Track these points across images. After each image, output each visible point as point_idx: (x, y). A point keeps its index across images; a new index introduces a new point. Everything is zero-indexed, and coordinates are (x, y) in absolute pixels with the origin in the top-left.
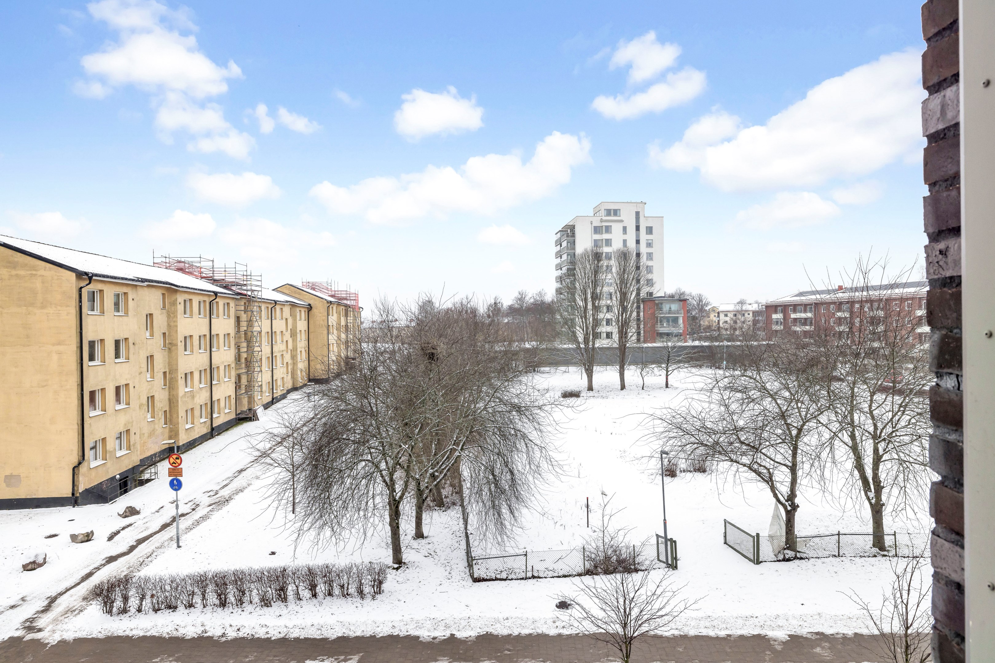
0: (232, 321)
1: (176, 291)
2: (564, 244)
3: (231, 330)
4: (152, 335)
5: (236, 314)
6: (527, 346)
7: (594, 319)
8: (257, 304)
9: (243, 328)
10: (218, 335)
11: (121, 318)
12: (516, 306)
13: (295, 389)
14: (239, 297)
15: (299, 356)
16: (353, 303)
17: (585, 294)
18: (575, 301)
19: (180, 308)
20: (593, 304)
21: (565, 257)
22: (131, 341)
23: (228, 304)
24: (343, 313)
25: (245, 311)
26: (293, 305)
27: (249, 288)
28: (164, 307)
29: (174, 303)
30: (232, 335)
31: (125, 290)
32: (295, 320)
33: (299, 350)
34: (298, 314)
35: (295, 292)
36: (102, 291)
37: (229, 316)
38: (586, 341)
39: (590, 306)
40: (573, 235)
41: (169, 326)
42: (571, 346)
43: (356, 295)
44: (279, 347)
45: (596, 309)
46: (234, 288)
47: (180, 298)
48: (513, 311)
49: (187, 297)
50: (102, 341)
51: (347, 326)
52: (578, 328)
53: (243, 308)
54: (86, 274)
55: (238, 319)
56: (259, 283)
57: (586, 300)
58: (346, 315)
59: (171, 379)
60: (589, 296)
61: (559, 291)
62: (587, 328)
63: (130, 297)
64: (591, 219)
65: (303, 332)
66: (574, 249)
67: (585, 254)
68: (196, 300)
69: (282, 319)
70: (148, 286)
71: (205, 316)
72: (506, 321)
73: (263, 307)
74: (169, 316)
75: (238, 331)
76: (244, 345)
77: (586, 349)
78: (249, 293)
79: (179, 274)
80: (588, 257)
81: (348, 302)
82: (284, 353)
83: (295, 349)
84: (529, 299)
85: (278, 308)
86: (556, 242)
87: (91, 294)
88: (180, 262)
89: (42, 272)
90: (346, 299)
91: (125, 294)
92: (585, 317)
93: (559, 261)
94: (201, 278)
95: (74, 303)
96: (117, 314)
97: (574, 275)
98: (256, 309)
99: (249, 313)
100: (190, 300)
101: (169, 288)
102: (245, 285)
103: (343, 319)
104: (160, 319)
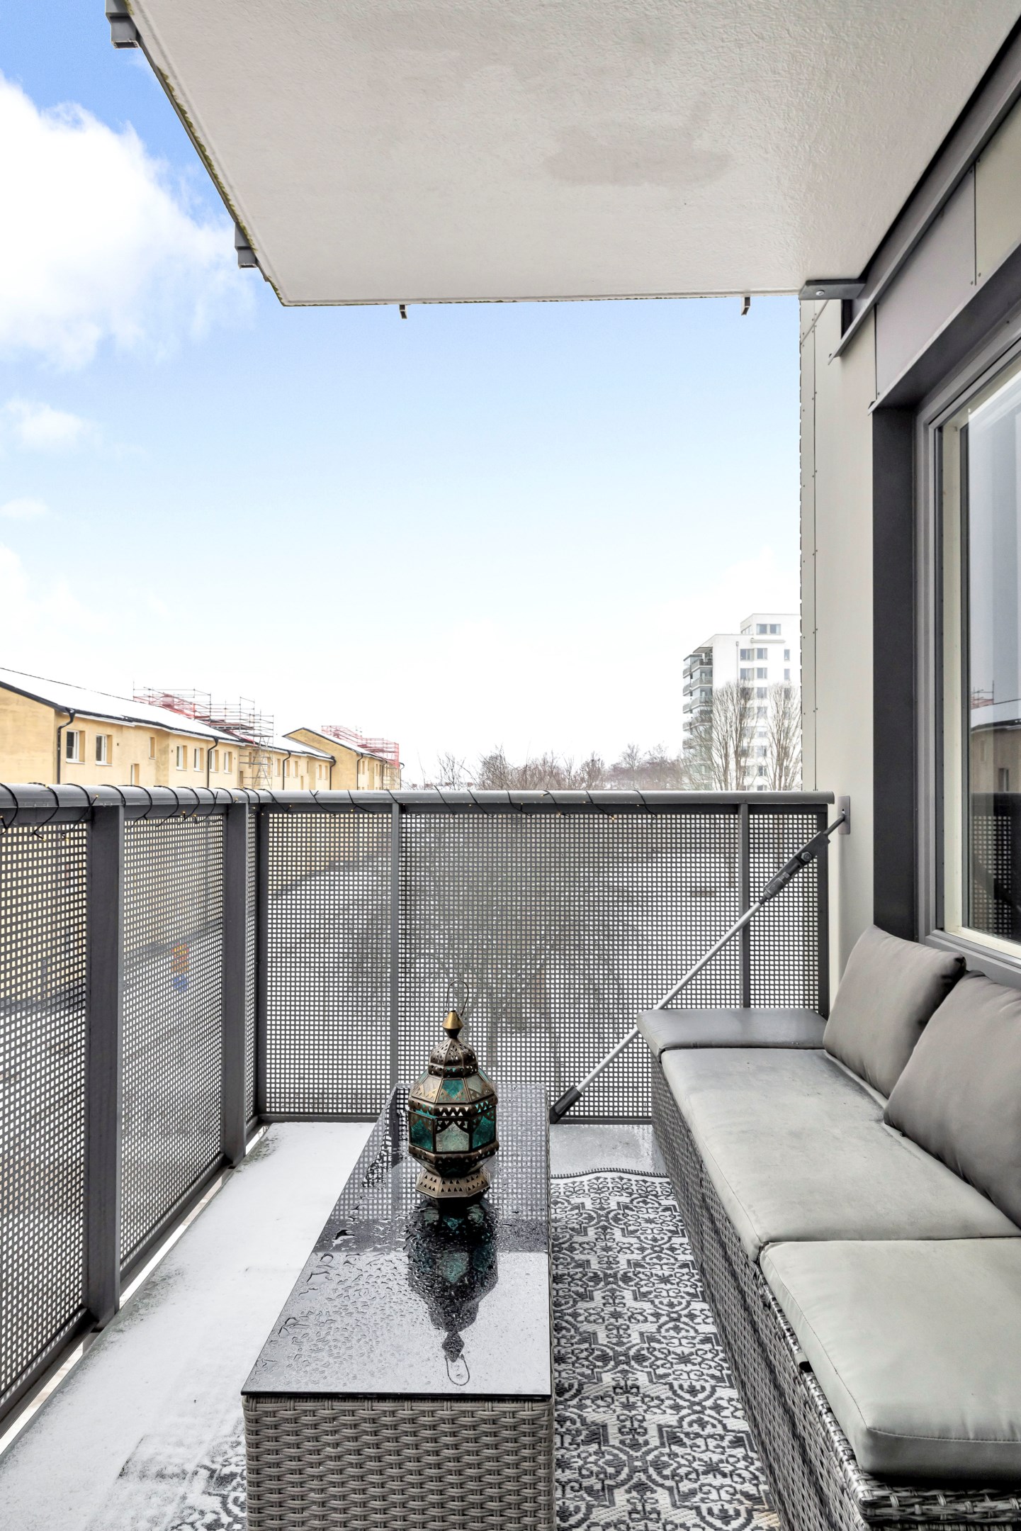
0: (235, 776)
1: (168, 734)
2: (697, 675)
5: (239, 767)
8: (266, 755)
11: (104, 769)
12: (624, 765)
13: (311, 875)
14: (243, 744)
16: (389, 756)
17: (726, 748)
18: (710, 758)
19: (173, 757)
20: (738, 762)
21: (696, 694)
23: (230, 753)
24: (377, 768)
25: (251, 764)
26: (312, 758)
27: (256, 732)
28: (152, 756)
29: (165, 751)
31: (109, 731)
32: (313, 778)
34: (317, 767)
35: (313, 740)
36: (82, 732)
37: (230, 770)
39: (732, 765)
40: (710, 662)
43: (397, 745)
45: (742, 771)
46: (237, 732)
47: (173, 744)
48: (617, 771)
49: (181, 742)
53: (247, 760)
54: (68, 710)
55: (241, 773)
56: (270, 726)
57: (726, 755)
58: (382, 770)
60: (731, 751)
61: (687, 745)
63: (115, 741)
64: (736, 639)
66: (710, 682)
67: (725, 692)
68: (191, 746)
69: (297, 776)
70: (137, 727)
71: (202, 769)
72: (608, 786)
73: (274, 759)
74: (158, 768)
78: (257, 740)
79: (166, 712)
80: (732, 694)
81: (385, 756)
84: (643, 757)
85: (292, 760)
86: (685, 672)
87: (70, 736)
88: (167, 696)
89: (13, 707)
90: (382, 751)
91: (109, 736)
92: (726, 781)
93: (688, 700)
94: (196, 717)
95: (51, 746)
96: (99, 763)
97: (710, 720)
98: (265, 761)
99: (256, 767)
100: (185, 747)
101: (160, 731)
102: (252, 728)
103: (377, 779)
104: (147, 772)
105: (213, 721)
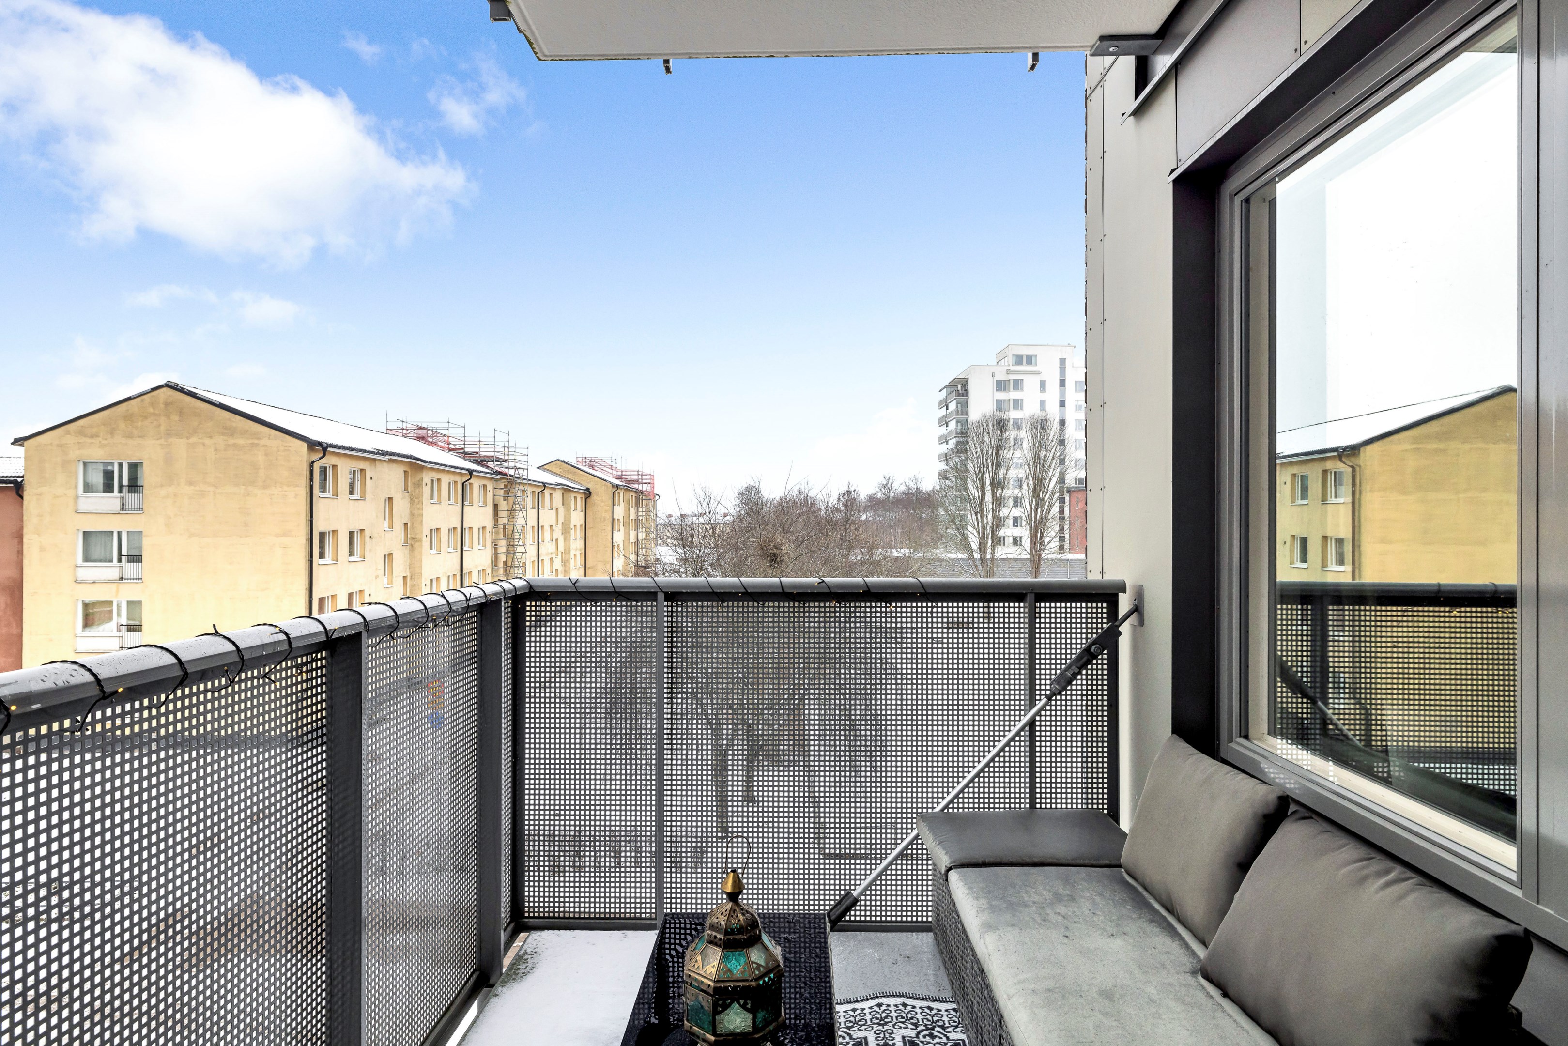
0: (489, 509)
1: (422, 468)
2: (952, 406)
3: (488, 522)
4: (391, 526)
5: (494, 500)
6: (895, 554)
7: (994, 517)
8: (521, 487)
9: (502, 521)
10: (470, 528)
11: (356, 503)
12: (879, 496)
14: (498, 477)
15: (572, 561)
16: (644, 488)
17: (982, 479)
18: (966, 489)
19: (426, 490)
20: (994, 494)
21: (952, 425)
22: (367, 534)
23: (484, 486)
24: (632, 502)
25: (505, 497)
26: (567, 490)
27: (511, 464)
28: (406, 489)
29: (419, 485)
30: (489, 528)
31: (362, 465)
32: (568, 510)
33: (572, 553)
34: (572, 503)
35: (568, 472)
36: (335, 467)
37: (485, 503)
38: (982, 547)
39: (988, 497)
40: (966, 393)
41: (412, 515)
42: (960, 556)
43: (652, 477)
44: (547, 548)
45: (998, 502)
46: (491, 465)
47: (427, 477)
48: (873, 503)
49: (435, 475)
50: (334, 532)
51: (637, 521)
52: (970, 529)
53: (502, 492)
54: (319, 444)
55: (496, 506)
56: (525, 458)
57: (983, 487)
58: (637, 506)
59: (413, 586)
60: (988, 482)
61: (943, 476)
62: (984, 528)
63: (368, 475)
64: (993, 369)
65: (578, 527)
66: (967, 413)
67: (983, 422)
68: (446, 479)
69: (552, 508)
70: (389, 460)
71: (456, 503)
72: (864, 517)
73: (529, 490)
74: (412, 501)
75: (496, 524)
76: (503, 543)
77: (983, 560)
78: (512, 472)
80: (988, 426)
81: (640, 487)
82: (554, 556)
83: (567, 551)
84: (899, 487)
85: (547, 492)
86: (940, 403)
87: (324, 470)
88: (421, 428)
89: (265, 441)
90: (638, 483)
91: (362, 470)
92: (982, 512)
93: (943, 430)
94: (450, 450)
95: (304, 481)
96: (352, 497)
97: (966, 451)
98: (520, 494)
99: (511, 500)
100: (439, 480)
101: (415, 465)
102: (506, 461)
103: (632, 510)
104: (401, 506)
105: (466, 454)
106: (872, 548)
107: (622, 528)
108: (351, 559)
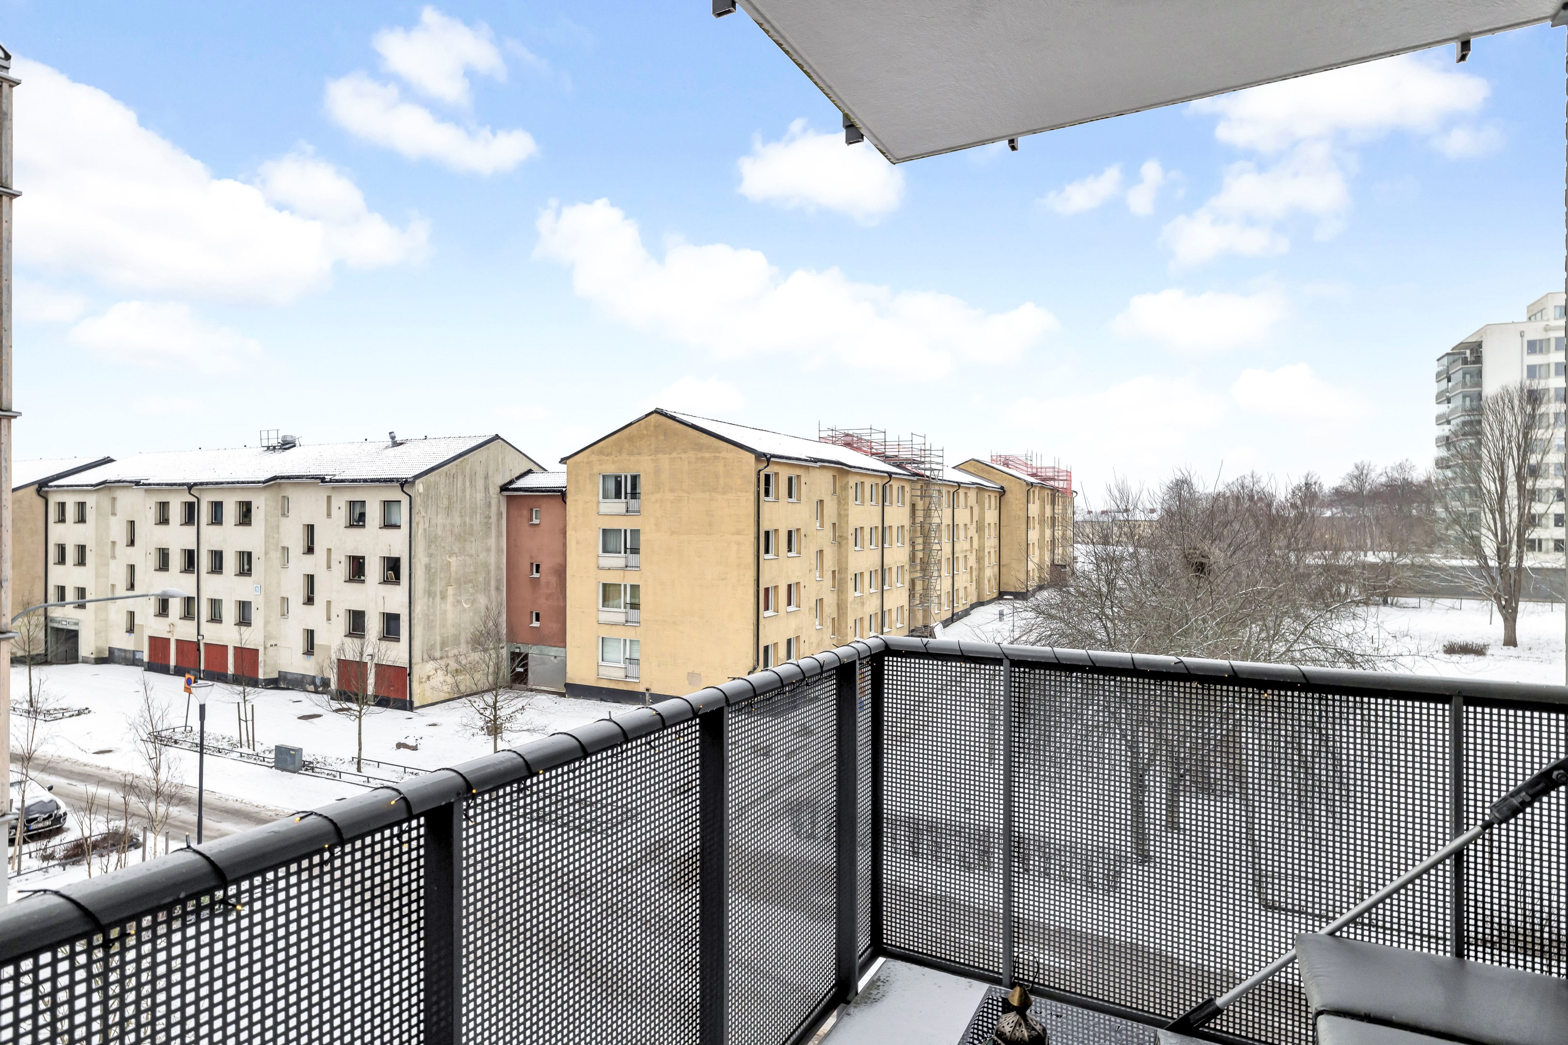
0: (907, 509)
1: (848, 472)
2: (1457, 377)
3: (906, 521)
4: (822, 525)
5: (911, 500)
6: (1371, 558)
7: (1521, 516)
8: (937, 488)
9: (919, 519)
10: (890, 527)
11: (794, 506)
12: (1350, 488)
13: (980, 604)
14: (915, 478)
15: (987, 559)
16: (1061, 485)
17: (1501, 467)
18: (1478, 481)
19: (852, 492)
20: (1521, 488)
21: (1457, 402)
22: (803, 532)
23: (903, 487)
24: (1048, 500)
25: (922, 497)
26: (981, 488)
27: (928, 466)
28: (835, 492)
29: (845, 488)
30: (907, 527)
31: (798, 472)
32: (982, 509)
33: (987, 550)
34: (987, 501)
35: (983, 470)
36: (776, 474)
37: (903, 503)
38: (1502, 554)
39: (1512, 490)
40: (1478, 360)
41: (839, 515)
42: (1466, 563)
43: (1069, 474)
44: (962, 545)
45: (1528, 495)
46: (909, 467)
47: (852, 481)
48: (1340, 496)
49: (858, 479)
50: (776, 531)
51: (1053, 519)
52: (1484, 531)
53: (919, 493)
54: (765, 455)
55: (913, 506)
56: (940, 460)
57: (1503, 479)
58: (1053, 503)
59: (841, 580)
60: (1511, 472)
61: (1441, 464)
62: (1504, 530)
63: (803, 480)
64: (1521, 328)
65: (992, 525)
66: (1479, 384)
67: (1505, 397)
68: (868, 482)
69: (966, 506)
70: (821, 467)
71: (877, 503)
72: (1328, 514)
73: (944, 490)
74: (839, 503)
75: (914, 523)
76: (920, 540)
77: (1503, 570)
78: (928, 473)
79: (847, 451)
80: (1511, 401)
81: (1056, 484)
82: (968, 554)
83: (981, 549)
84: (1378, 475)
85: (961, 492)
86: (1438, 375)
87: (767, 477)
88: (847, 435)
89: (724, 454)
90: (1054, 479)
91: (798, 476)
92: (1502, 511)
93: (1444, 408)
94: (872, 454)
95: (752, 488)
96: (790, 500)
97: (1478, 433)
98: (935, 494)
99: (927, 500)
100: (862, 483)
101: (841, 469)
102: (923, 463)
103: (1048, 508)
104: (830, 507)
105: (887, 457)
106: (1337, 551)
107: (1037, 526)
108: (790, 554)
